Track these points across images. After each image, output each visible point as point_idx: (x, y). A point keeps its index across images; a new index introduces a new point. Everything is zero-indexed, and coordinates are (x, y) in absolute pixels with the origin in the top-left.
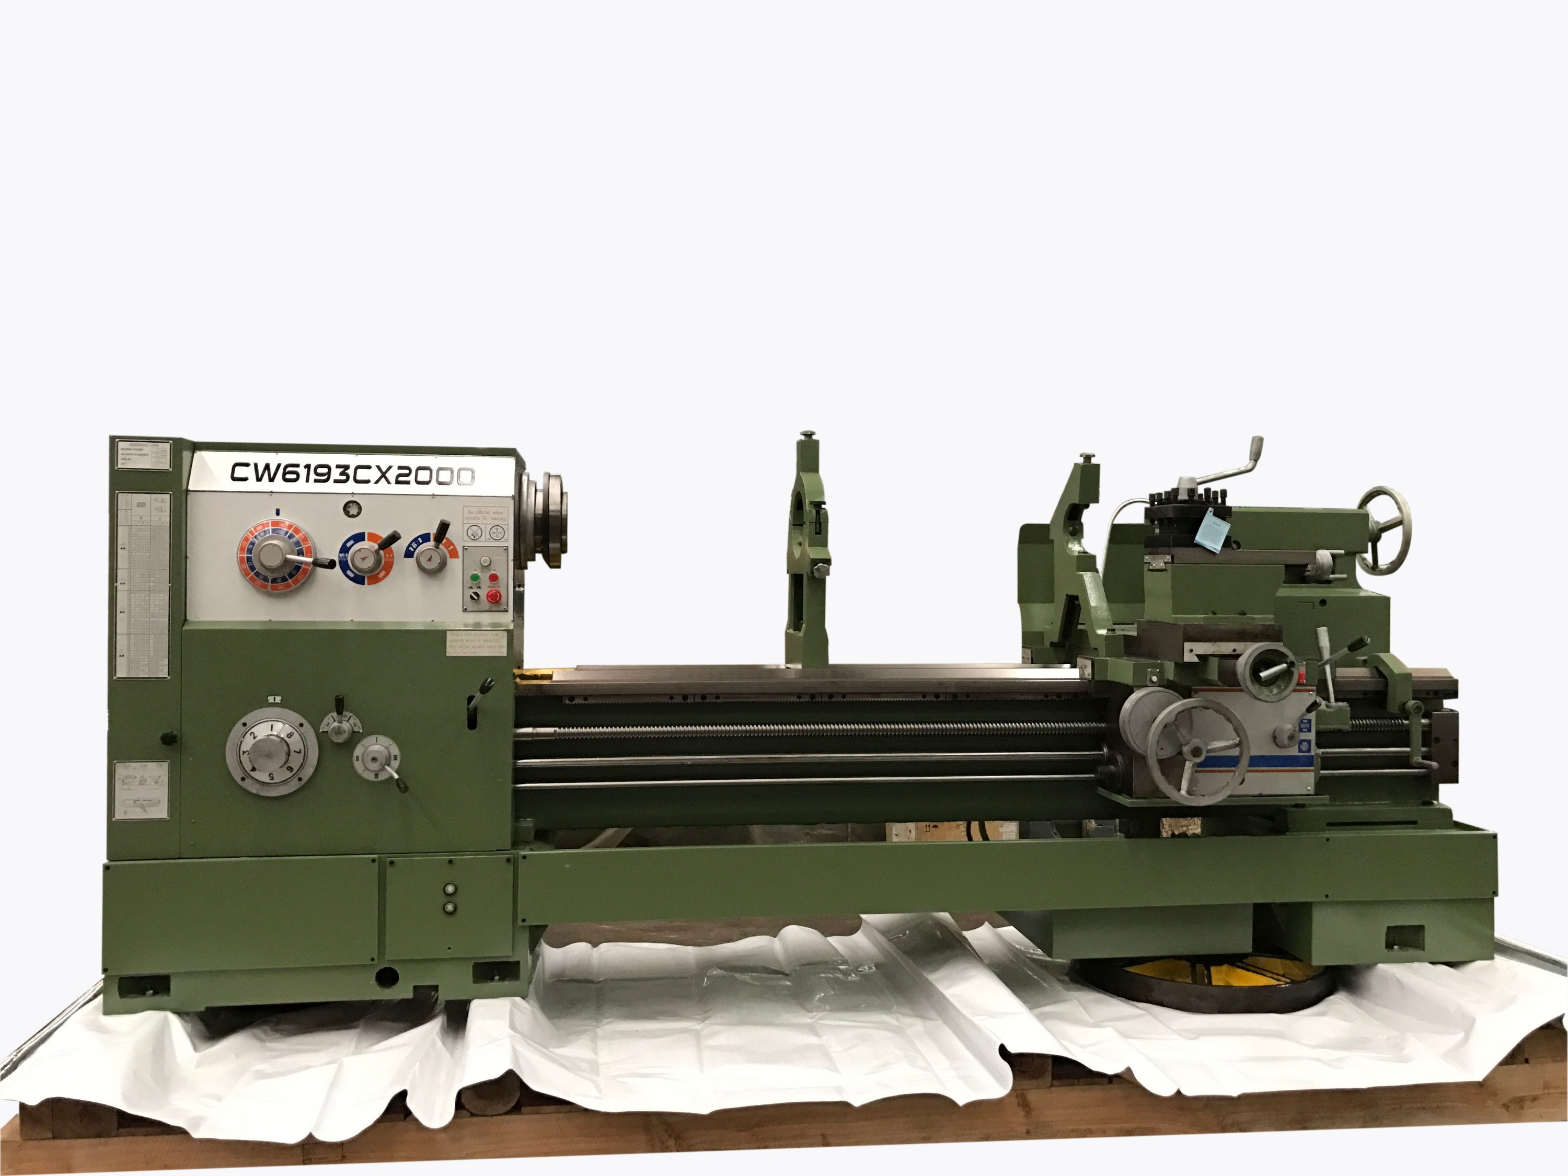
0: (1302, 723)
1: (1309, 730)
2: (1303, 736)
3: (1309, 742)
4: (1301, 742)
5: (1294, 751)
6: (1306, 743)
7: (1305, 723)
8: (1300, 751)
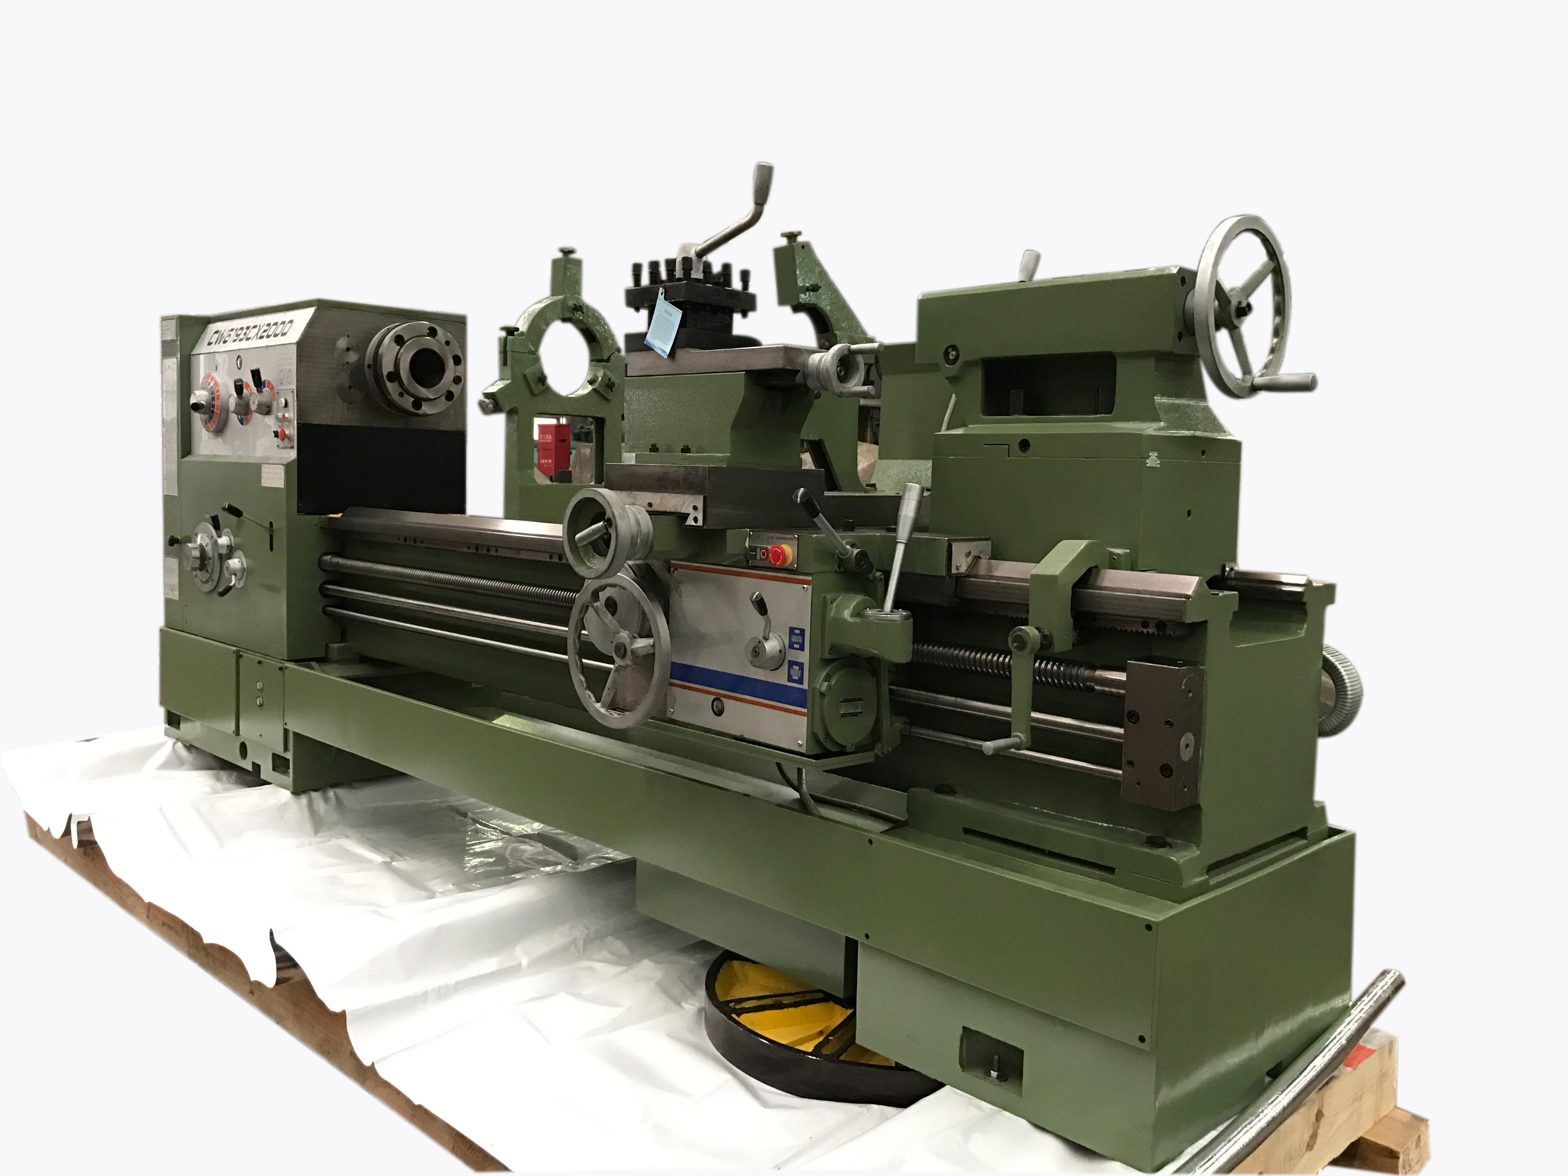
0: (794, 634)
1: (802, 648)
2: (793, 655)
3: (801, 665)
4: (792, 664)
5: (780, 678)
6: (797, 668)
7: (797, 634)
8: (790, 679)
